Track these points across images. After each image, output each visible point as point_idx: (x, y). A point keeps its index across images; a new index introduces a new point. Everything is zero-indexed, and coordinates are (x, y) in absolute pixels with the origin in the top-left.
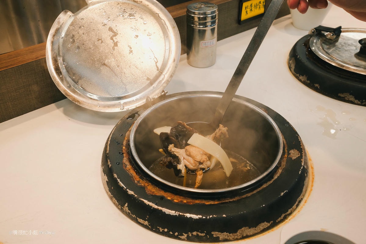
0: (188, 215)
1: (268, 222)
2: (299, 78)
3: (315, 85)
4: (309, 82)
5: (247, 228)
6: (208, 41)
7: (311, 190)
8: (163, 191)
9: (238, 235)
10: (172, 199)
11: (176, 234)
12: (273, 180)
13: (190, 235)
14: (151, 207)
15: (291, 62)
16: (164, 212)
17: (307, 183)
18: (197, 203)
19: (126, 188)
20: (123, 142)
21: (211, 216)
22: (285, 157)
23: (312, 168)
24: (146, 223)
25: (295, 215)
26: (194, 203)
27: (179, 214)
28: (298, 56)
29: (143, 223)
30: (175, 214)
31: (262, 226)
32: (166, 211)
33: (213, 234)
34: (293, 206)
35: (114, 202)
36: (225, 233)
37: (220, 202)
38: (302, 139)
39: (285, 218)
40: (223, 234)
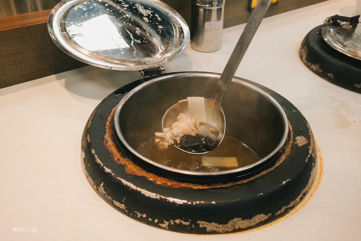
0: (171, 199)
1: (266, 214)
2: (311, 67)
3: (328, 74)
4: (321, 71)
5: (240, 219)
6: (213, 23)
7: (319, 183)
8: (145, 172)
9: (229, 227)
10: (154, 180)
11: (156, 221)
12: (274, 167)
13: (172, 223)
14: (129, 187)
15: (302, 50)
16: (144, 194)
17: (314, 175)
18: (183, 187)
19: (103, 165)
20: (108, 118)
21: (198, 202)
22: (291, 143)
23: (321, 159)
24: (123, 207)
25: (299, 209)
26: (179, 187)
27: (161, 197)
28: (311, 44)
29: (119, 206)
30: (155, 197)
31: (258, 219)
32: (146, 193)
33: (199, 224)
34: (296, 198)
35: (90, 182)
36: (214, 223)
37: (210, 187)
38: (310, 126)
39: (286, 212)
40: (210, 224)
